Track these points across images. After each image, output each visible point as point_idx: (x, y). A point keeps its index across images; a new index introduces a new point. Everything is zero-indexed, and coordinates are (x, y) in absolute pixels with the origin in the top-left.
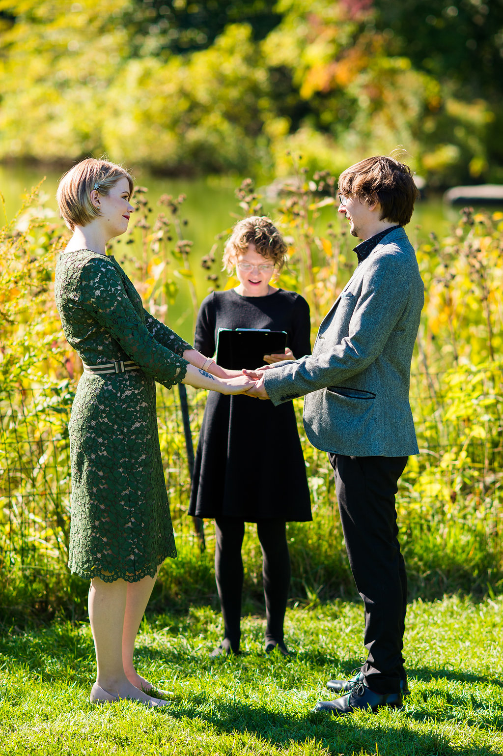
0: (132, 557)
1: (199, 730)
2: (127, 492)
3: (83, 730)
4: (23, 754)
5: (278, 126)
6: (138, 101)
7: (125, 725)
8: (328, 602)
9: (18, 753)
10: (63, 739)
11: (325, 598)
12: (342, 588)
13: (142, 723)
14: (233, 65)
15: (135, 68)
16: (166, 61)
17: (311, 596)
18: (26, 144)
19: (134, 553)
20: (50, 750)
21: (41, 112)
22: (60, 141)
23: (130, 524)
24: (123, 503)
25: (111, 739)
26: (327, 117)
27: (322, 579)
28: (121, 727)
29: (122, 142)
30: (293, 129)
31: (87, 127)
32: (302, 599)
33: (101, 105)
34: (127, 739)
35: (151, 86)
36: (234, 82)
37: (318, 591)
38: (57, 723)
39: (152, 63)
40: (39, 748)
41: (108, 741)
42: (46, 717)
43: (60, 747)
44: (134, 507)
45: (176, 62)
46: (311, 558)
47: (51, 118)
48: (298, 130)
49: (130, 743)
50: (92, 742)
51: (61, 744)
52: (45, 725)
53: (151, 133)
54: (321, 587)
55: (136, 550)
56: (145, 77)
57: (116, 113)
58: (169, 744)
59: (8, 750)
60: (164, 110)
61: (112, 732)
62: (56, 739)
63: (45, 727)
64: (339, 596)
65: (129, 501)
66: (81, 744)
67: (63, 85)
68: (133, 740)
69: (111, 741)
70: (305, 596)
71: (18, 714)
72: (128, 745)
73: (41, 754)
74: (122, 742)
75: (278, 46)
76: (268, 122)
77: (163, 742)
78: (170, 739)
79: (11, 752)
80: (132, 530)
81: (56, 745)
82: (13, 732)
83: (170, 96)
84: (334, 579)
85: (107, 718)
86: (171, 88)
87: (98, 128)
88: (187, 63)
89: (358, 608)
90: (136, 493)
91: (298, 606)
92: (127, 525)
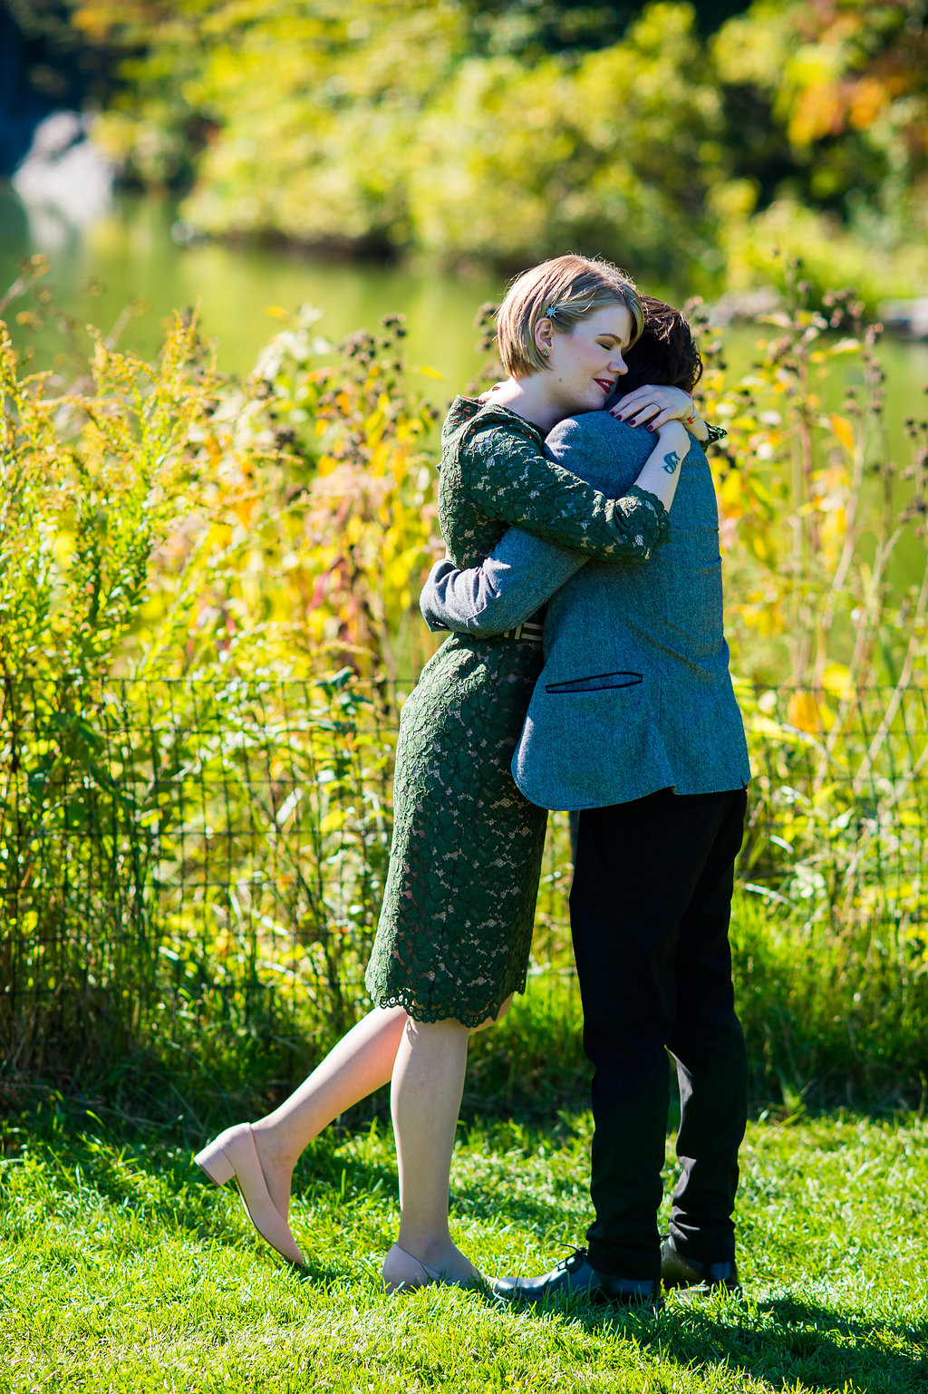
0: (432, 976)
1: (578, 1358)
2: (455, 856)
3: (356, 1347)
4: (241, 1389)
5: (734, 197)
6: (479, 136)
7: (436, 1341)
8: (823, 1111)
9: (231, 1388)
10: (317, 1363)
11: (817, 1106)
12: (849, 1087)
13: (469, 1338)
14: (657, 80)
15: (476, 75)
16: (532, 66)
17: (791, 1101)
18: (268, 208)
19: (437, 969)
20: (292, 1386)
21: (297, 150)
22: (331, 205)
23: (443, 916)
24: (441, 873)
25: (409, 1369)
26: (826, 182)
27: (813, 1068)
28: (429, 1344)
29: (444, 212)
30: (762, 203)
31: (381, 183)
32: (772, 1105)
33: (408, 141)
34: (440, 1369)
35: (505, 110)
36: (657, 110)
37: (804, 1091)
38: (306, 1328)
39: (505, 67)
40: (272, 1379)
41: (404, 1371)
42: (286, 1319)
43: (312, 1378)
44: (459, 887)
45: (552, 68)
46: (794, 1025)
47: (316, 160)
48: (772, 205)
49: (445, 1377)
50: (374, 1373)
51: (313, 1374)
52: (282, 1333)
53: (502, 198)
54: (811, 1083)
55: (442, 966)
56: (493, 94)
57: (436, 157)
58: (520, 1383)
59: (212, 1380)
60: (527, 158)
61: (412, 1353)
62: (304, 1364)
63: (283, 1337)
64: (844, 1102)
65: (454, 873)
66: (352, 1375)
67: (340, 103)
68: (452, 1373)
69: (407, 1373)
70: (779, 1099)
71: (233, 1308)
72: (442, 1381)
73: (276, 1390)
74: (430, 1376)
75: (742, 46)
76: (716, 187)
77: (509, 1378)
78: (522, 1373)
79: (216, 1384)
80: (444, 927)
81: (303, 1375)
82: (223, 1343)
83: (540, 131)
84: (834, 1069)
85: (402, 1324)
86: (540, 117)
87: (401, 184)
88: (573, 71)
89: (881, 1126)
90: (470, 864)
91: (767, 1120)
92: (437, 916)
